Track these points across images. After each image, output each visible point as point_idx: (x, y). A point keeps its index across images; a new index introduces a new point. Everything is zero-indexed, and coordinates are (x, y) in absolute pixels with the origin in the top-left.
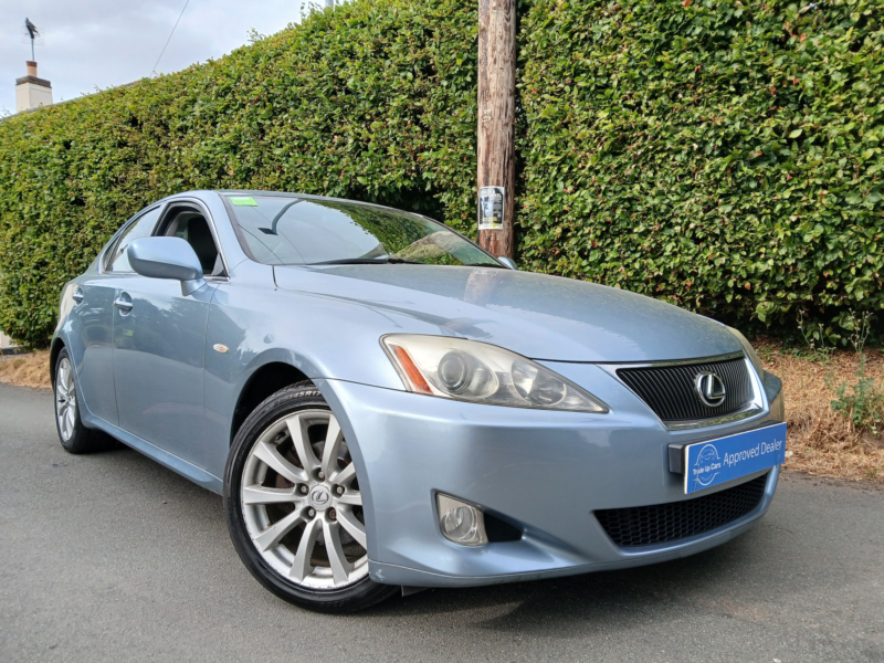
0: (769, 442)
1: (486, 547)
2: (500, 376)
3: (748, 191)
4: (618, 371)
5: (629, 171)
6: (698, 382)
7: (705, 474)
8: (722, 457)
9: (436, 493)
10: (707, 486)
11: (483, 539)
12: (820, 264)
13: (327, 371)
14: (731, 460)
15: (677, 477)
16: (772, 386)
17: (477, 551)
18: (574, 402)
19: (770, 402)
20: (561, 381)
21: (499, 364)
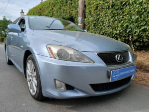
0: (132, 69)
1: (66, 91)
2: (71, 55)
3: (116, 16)
4: (98, 54)
5: (98, 13)
6: (116, 56)
7: (116, 77)
8: (120, 73)
9: (55, 80)
10: (116, 79)
11: (65, 89)
12: (128, 31)
13: (35, 52)
14: (122, 74)
15: (109, 77)
16: (134, 57)
17: (63, 92)
18: (87, 60)
19: (133, 61)
20: (84, 56)
21: (71, 52)
